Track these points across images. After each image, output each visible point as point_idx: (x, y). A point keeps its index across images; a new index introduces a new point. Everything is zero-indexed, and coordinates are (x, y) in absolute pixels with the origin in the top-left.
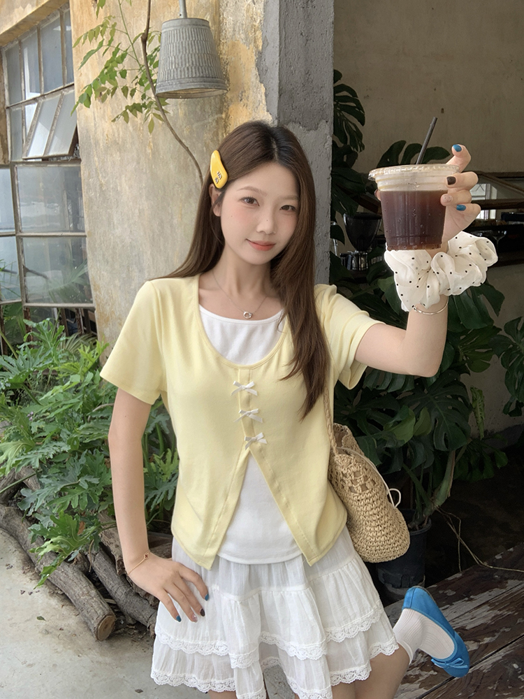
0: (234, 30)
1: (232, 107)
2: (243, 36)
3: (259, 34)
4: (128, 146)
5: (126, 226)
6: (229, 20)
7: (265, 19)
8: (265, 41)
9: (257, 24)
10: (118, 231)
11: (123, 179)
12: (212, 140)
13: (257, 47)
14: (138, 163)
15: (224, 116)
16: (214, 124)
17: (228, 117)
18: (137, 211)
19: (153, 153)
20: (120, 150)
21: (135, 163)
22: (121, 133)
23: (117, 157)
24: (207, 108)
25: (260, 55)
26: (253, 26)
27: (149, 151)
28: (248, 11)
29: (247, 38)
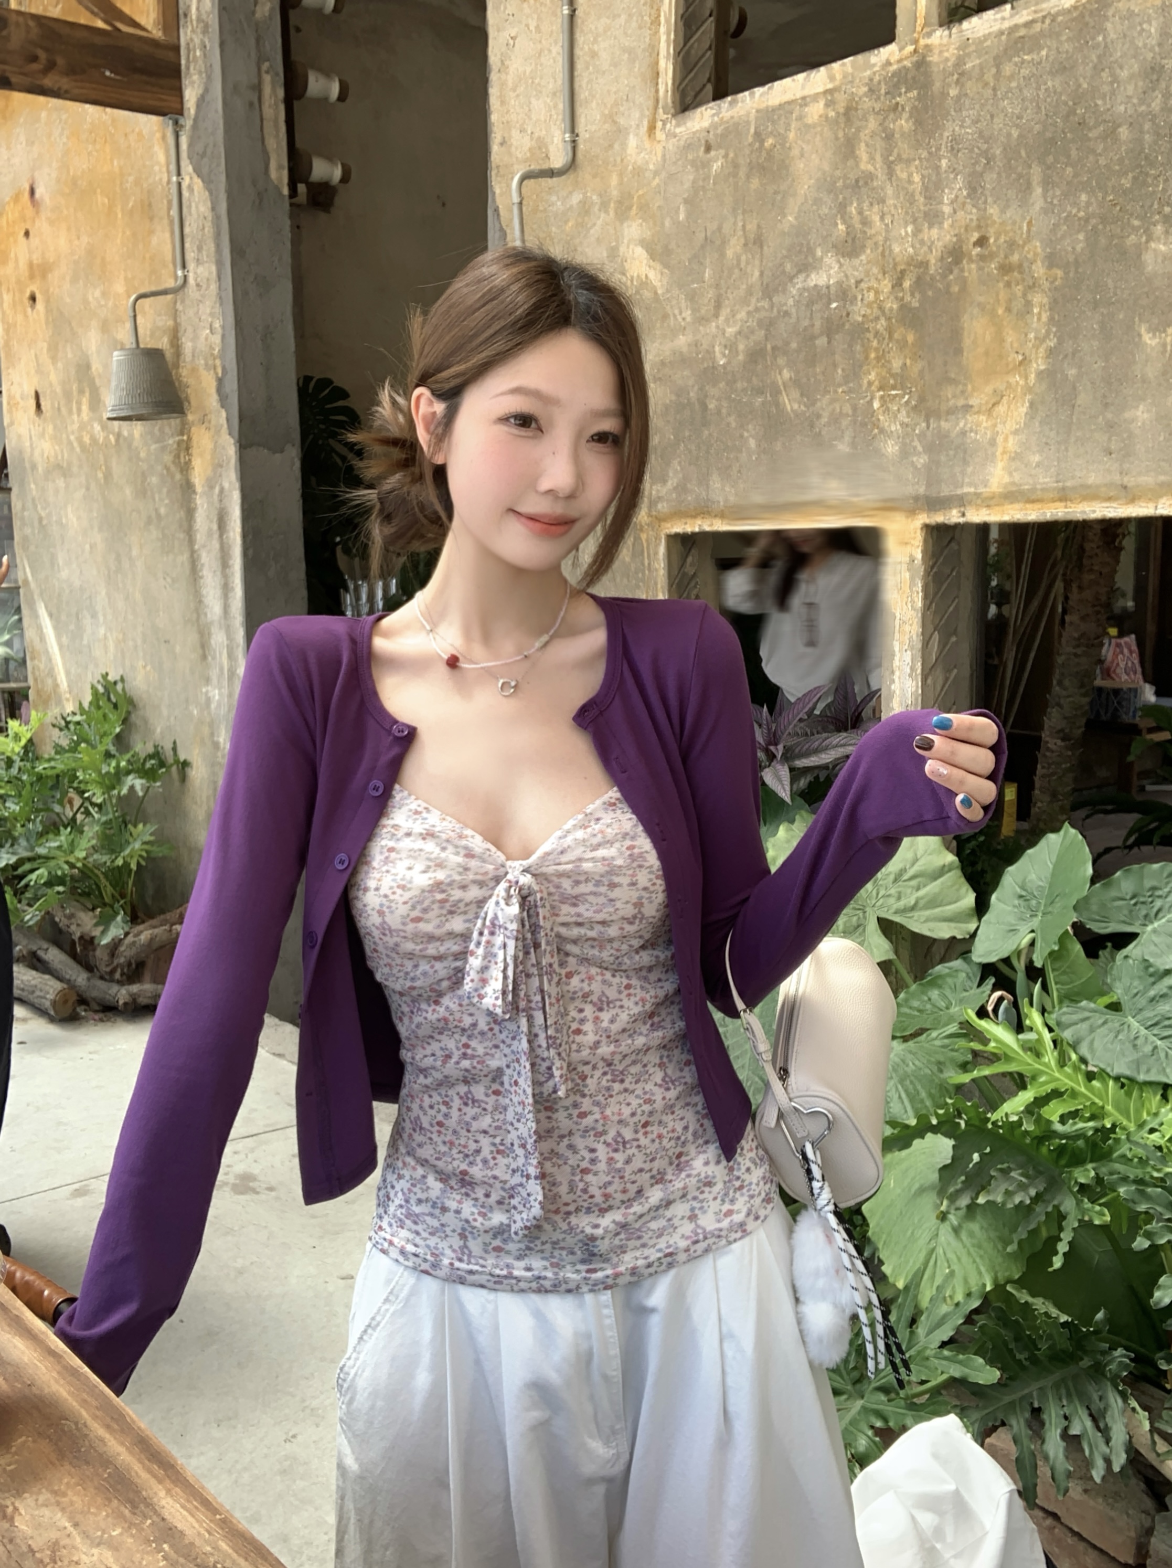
0: (193, 356)
1: (193, 429)
2: (202, 362)
3: (218, 362)
4: (75, 469)
5: (74, 566)
6: (188, 346)
7: (223, 349)
8: (224, 369)
9: (216, 352)
10: (64, 574)
11: (69, 509)
12: (174, 462)
13: (217, 374)
14: (88, 489)
15: (185, 438)
16: (175, 446)
17: (189, 439)
18: (87, 547)
19: (106, 478)
20: (65, 476)
21: (84, 490)
22: (66, 455)
23: (61, 483)
24: (167, 430)
25: (220, 382)
26: (212, 354)
27: (100, 475)
28: (206, 339)
29: (206, 364)
